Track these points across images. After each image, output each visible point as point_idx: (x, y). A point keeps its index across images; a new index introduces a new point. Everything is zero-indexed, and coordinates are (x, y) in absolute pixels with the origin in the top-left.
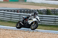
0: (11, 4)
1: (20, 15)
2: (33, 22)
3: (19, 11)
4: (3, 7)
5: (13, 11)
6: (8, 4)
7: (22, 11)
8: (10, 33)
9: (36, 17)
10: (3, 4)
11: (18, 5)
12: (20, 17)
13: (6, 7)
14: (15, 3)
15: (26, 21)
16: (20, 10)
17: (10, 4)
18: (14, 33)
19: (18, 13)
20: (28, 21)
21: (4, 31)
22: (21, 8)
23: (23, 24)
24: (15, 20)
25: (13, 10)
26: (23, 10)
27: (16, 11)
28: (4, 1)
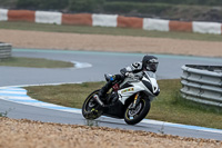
9: (144, 79)
15: (113, 90)
20: (119, 92)
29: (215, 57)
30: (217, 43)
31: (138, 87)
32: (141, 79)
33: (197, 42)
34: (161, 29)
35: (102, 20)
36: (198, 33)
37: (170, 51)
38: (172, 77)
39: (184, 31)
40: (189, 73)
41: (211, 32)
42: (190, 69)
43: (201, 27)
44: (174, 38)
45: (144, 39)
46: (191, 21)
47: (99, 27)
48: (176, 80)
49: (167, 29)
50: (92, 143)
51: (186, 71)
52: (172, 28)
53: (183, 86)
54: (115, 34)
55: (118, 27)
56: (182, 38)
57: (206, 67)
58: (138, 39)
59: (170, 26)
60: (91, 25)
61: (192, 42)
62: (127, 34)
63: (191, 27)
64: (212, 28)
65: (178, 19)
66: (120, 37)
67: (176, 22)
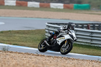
0: (77, 13)
1: (92, 33)
2: (65, 40)
3: (91, 27)
4: (63, 19)
5: (81, 26)
6: (72, 14)
7: (96, 25)
8: (73, 65)
9: (70, 33)
10: (64, 13)
11: (90, 15)
12: (92, 37)
13: (69, 19)
14: (84, 12)
15: (54, 39)
16: (92, 24)
17: (74, 14)
18: (81, 65)
19: (88, 29)
20: (57, 39)
21: (64, 60)
22: (94, 21)
23: (48, 45)
24: (84, 42)
25: (81, 24)
26: (98, 24)
27: (85, 25)
28: (64, 9)
29: (61, 19)
30: (61, 13)
31: (67, 37)
32: (68, 33)
33: (52, 12)
34: (36, 6)
35: (9, 3)
36: (53, 9)
37: (40, 17)
38: (41, 28)
39: (46, 7)
40: (49, 27)
41: (59, 8)
42: (50, 25)
43: (54, 6)
44: (42, 10)
45: (28, 11)
46: (49, 3)
47: (7, 6)
48: (43, 30)
49: (39, 6)
50: (5, 58)
51: (47, 26)
52: (41, 6)
53: (46, 32)
54: (15, 9)
55: (16, 6)
56: (45, 11)
57: (57, 24)
58: (25, 11)
59: (40, 5)
60: (4, 5)
61: (50, 12)
62: (20, 9)
63: (49, 6)
64: (59, 6)
65: (44, 2)
66: (17, 10)
67: (42, 4)
